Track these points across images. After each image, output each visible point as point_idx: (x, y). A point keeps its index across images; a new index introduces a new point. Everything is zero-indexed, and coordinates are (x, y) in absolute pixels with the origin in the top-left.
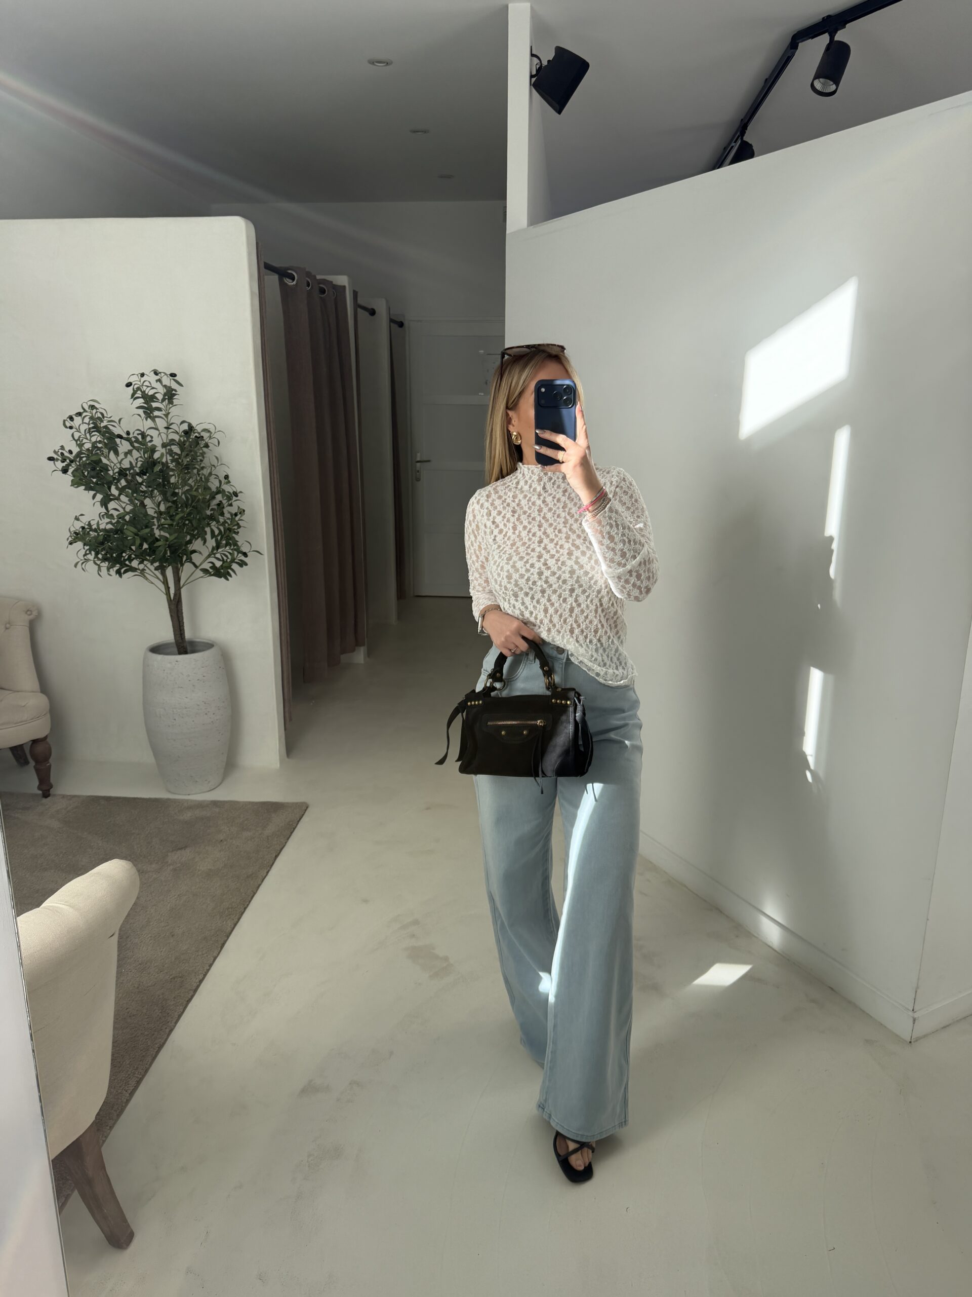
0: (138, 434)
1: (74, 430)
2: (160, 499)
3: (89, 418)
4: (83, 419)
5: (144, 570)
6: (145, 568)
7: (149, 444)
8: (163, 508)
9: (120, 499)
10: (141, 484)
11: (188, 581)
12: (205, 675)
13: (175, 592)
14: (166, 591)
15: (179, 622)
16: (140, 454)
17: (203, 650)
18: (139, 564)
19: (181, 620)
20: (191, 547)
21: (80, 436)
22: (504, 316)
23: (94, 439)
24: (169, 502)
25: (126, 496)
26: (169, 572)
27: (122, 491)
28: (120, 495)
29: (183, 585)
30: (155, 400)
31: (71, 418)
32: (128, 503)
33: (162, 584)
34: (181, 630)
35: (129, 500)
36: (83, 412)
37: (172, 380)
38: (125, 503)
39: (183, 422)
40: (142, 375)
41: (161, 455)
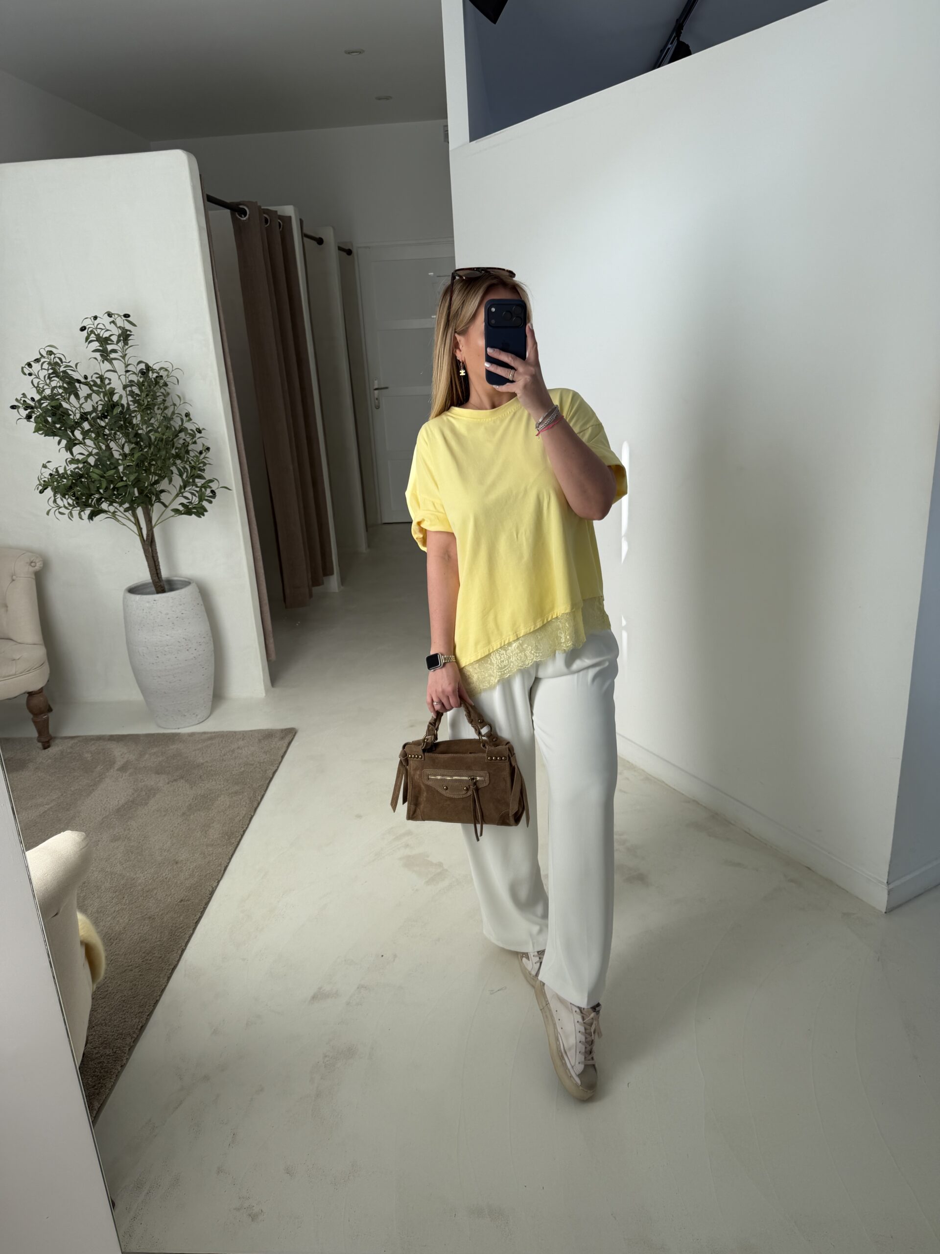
0: (97, 378)
1: (33, 377)
2: (124, 440)
3: (48, 364)
4: (41, 367)
5: (114, 512)
6: (116, 510)
7: (108, 387)
8: (127, 450)
9: (85, 443)
10: (104, 427)
11: (159, 521)
12: (183, 612)
13: (147, 532)
14: (139, 534)
15: (155, 562)
16: (100, 398)
17: (181, 588)
18: (109, 506)
19: (156, 560)
20: (159, 487)
21: (39, 382)
22: (453, 237)
23: (53, 384)
24: (132, 443)
25: (91, 440)
26: (140, 512)
27: (85, 434)
28: (84, 439)
29: (155, 525)
30: (109, 342)
31: (29, 365)
32: (94, 446)
33: (133, 524)
34: (156, 570)
35: (95, 444)
36: (41, 358)
37: (125, 321)
38: (90, 447)
39: (140, 362)
40: (95, 318)
41: (121, 397)
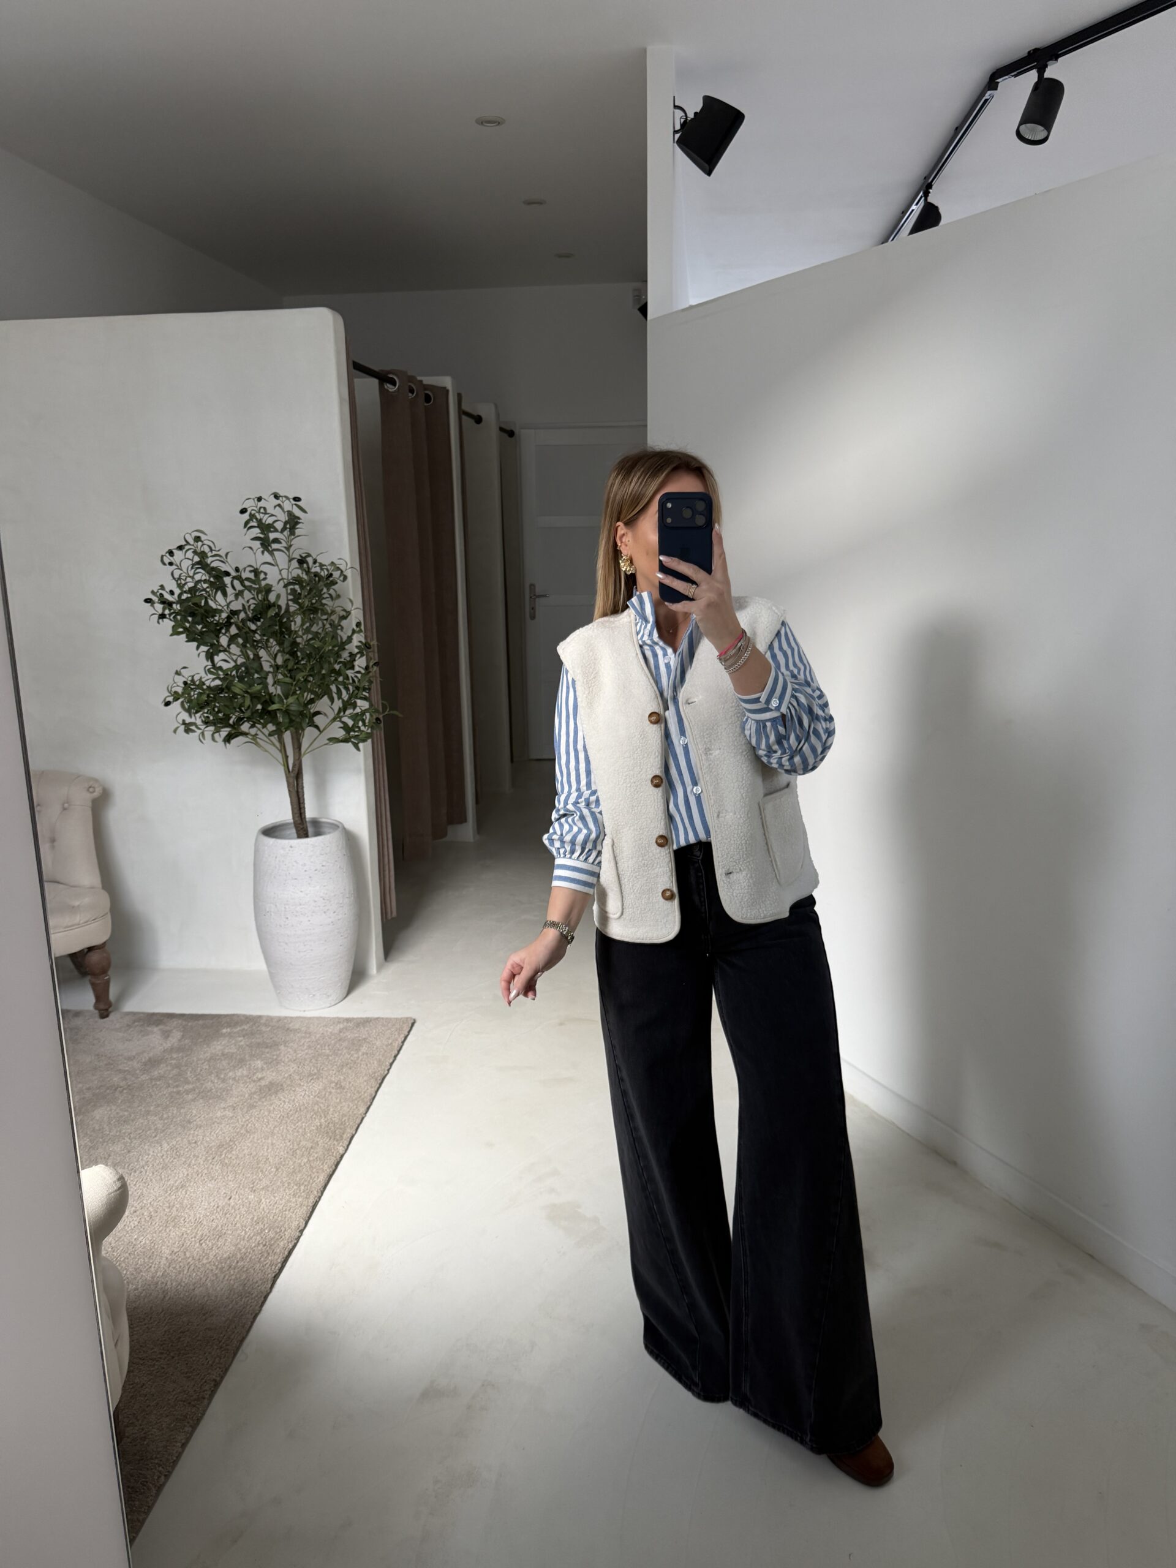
0: (250, 571)
1: (174, 567)
2: (277, 648)
3: (193, 552)
4: (185, 555)
5: (256, 734)
6: (259, 732)
7: (263, 583)
8: (280, 660)
9: (229, 648)
10: (255, 632)
11: (310, 749)
12: (324, 864)
13: (294, 762)
14: (283, 762)
15: (299, 799)
16: (253, 595)
17: (327, 833)
18: (251, 727)
19: (301, 796)
20: (313, 708)
21: (181, 574)
23: (197, 577)
24: (287, 653)
25: (238, 646)
26: (287, 736)
27: (232, 640)
28: (229, 646)
29: (305, 753)
30: (273, 529)
31: (171, 553)
32: (240, 654)
33: (278, 752)
34: (300, 809)
35: (241, 651)
36: (185, 545)
37: (294, 506)
38: (235, 655)
40: (260, 499)
41: (278, 596)
